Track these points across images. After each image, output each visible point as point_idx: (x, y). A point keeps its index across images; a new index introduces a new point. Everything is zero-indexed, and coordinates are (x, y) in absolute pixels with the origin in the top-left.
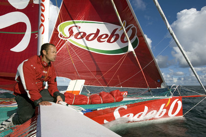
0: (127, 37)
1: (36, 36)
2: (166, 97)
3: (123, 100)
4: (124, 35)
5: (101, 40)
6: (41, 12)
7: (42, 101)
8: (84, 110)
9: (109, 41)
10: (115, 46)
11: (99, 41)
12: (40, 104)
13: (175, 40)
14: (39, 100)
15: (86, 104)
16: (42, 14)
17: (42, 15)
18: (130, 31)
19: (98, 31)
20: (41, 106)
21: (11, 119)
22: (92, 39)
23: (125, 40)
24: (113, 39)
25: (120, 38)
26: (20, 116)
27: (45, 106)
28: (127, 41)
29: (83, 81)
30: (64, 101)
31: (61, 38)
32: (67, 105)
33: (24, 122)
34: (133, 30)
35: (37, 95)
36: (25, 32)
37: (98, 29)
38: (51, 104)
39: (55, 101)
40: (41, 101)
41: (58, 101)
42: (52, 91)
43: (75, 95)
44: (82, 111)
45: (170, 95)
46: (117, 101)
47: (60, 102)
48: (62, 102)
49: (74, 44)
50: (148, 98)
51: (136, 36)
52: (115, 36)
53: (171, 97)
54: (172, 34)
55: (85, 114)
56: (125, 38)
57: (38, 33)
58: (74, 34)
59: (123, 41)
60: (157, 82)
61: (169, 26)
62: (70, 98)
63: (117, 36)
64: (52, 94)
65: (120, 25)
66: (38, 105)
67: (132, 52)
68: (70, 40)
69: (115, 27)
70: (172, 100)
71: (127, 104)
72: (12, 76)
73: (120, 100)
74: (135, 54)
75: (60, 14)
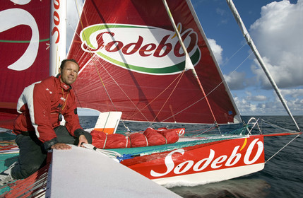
0: (184, 47)
1: (47, 46)
2: (241, 136)
3: (179, 141)
4: (178, 45)
5: (146, 53)
6: (54, 10)
7: (56, 142)
8: (120, 156)
9: (156, 55)
10: (166, 62)
11: (142, 54)
12: (52, 147)
13: (255, 53)
14: (52, 140)
15: (124, 147)
16: (55, 12)
17: (56, 14)
18: (188, 39)
19: (141, 39)
20: (54, 150)
21: (9, 171)
22: (133, 52)
23: (181, 52)
24: (162, 52)
25: (173, 50)
26: (22, 166)
27: (60, 150)
28: (184, 54)
29: (120, 114)
30: (90, 142)
31: (86, 51)
32: (95, 149)
33: (29, 174)
34: (193, 36)
35: (50, 134)
36: (30, 40)
37: (140, 37)
38: (69, 148)
39: (76, 143)
40: (55, 144)
41: (80, 143)
42: (71, 127)
43: (107, 134)
44: (118, 157)
45: (247, 133)
46: (169, 143)
47: (84, 145)
48: (87, 145)
49: (104, 59)
50: (215, 138)
51: (196, 47)
52: (165, 47)
53: (248, 136)
54: (250, 44)
55: (121, 162)
56: (181, 49)
57: (49, 42)
58: (105, 44)
59: (177, 54)
60: (228, 114)
61: (245, 31)
62: (100, 138)
63: (169, 46)
64: (72, 132)
65: (173, 29)
66: (50, 149)
67: (191, 70)
68: (99, 53)
69: (165, 32)
70: (250, 141)
71: (183, 146)
72: (11, 107)
73: (174, 141)
74: (195, 72)
75: (83, 13)
